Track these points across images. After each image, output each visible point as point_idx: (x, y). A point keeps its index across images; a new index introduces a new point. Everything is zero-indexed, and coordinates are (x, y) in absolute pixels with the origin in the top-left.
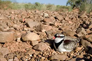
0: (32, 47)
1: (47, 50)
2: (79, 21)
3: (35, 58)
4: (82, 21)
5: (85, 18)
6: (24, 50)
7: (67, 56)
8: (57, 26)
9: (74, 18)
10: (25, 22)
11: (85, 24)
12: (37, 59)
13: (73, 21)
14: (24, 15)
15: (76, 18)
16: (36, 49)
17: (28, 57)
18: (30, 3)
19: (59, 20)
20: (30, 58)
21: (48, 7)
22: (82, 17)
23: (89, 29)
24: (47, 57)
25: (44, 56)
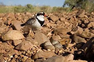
0: (14, 47)
1: (32, 49)
2: (78, 22)
3: (17, 59)
4: (81, 21)
5: (85, 17)
6: (3, 51)
7: (55, 53)
8: (50, 27)
9: (72, 18)
10: (11, 24)
11: (84, 24)
12: (18, 60)
13: (71, 22)
14: (12, 17)
15: (74, 18)
16: (18, 49)
17: (8, 59)
18: (20, 6)
19: (53, 21)
20: (10, 59)
21: (42, 10)
22: (81, 17)
23: (87, 28)
24: (30, 56)
25: (27, 56)
